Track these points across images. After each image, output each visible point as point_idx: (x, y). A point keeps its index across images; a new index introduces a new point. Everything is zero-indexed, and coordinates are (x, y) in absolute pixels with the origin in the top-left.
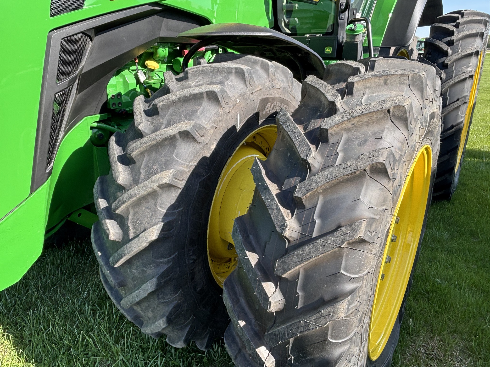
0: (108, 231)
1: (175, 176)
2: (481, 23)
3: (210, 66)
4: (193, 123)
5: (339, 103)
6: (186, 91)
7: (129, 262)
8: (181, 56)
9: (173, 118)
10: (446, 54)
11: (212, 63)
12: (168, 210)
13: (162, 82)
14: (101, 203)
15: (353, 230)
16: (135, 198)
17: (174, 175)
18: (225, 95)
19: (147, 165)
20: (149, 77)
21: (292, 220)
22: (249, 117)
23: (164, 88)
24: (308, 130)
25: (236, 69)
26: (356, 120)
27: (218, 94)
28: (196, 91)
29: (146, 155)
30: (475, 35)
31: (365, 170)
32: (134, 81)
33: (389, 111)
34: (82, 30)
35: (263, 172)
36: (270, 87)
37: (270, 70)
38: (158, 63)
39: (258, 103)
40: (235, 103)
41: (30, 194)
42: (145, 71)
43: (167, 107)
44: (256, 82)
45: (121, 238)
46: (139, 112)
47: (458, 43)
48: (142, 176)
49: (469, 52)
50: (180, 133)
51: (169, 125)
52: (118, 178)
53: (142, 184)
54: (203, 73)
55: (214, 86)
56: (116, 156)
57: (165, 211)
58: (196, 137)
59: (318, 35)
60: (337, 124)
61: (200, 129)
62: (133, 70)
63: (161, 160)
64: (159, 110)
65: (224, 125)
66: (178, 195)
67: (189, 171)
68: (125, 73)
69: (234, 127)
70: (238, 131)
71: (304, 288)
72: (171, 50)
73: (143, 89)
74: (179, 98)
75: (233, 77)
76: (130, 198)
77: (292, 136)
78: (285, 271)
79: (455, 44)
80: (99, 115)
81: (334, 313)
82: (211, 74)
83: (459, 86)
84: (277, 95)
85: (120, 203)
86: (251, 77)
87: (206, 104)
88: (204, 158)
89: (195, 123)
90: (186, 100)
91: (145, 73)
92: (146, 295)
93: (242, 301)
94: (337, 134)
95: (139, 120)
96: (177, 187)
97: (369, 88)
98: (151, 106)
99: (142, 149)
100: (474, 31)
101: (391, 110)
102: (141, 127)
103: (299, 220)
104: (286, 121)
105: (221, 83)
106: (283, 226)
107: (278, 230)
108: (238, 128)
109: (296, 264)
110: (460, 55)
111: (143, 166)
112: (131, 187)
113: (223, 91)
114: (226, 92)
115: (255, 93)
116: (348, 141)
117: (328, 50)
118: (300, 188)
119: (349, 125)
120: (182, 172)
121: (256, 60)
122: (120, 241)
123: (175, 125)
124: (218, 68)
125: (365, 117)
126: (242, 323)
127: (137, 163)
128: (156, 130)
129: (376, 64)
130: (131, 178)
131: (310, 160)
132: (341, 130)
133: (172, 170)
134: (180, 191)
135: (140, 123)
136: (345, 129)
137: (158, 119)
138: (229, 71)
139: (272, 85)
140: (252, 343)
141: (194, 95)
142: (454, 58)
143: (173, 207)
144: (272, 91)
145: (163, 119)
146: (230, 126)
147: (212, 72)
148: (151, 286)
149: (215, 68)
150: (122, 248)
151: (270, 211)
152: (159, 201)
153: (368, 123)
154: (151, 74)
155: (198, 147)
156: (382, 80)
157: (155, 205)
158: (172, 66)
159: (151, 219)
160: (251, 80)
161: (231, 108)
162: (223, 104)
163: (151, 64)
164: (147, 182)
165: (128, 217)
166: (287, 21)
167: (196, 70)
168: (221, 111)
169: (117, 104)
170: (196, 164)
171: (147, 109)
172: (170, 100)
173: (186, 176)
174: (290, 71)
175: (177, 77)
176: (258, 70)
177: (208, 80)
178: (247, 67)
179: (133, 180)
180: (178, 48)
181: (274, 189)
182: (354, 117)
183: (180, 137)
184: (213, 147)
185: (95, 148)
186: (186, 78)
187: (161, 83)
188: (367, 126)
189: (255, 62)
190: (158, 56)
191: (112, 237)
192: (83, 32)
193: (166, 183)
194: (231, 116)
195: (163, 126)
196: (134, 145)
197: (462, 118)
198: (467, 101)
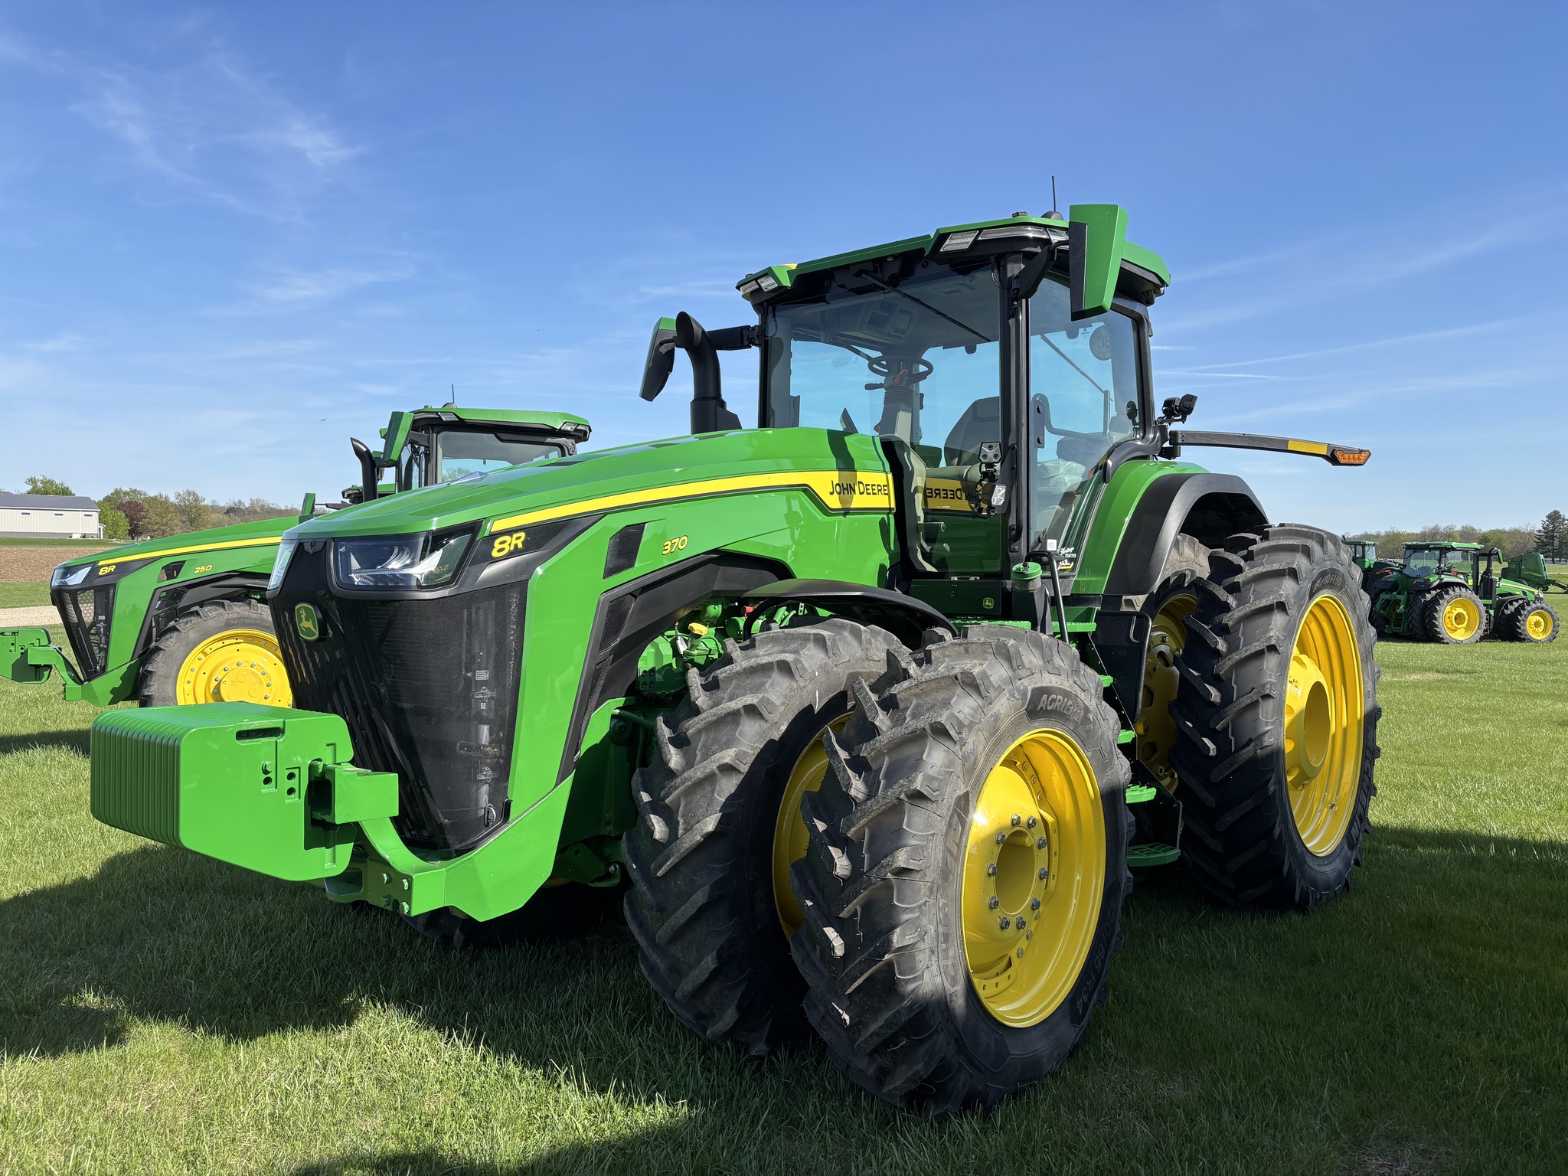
0: (652, 828)
1: (738, 757)
2: (1298, 551)
3: (783, 632)
4: (760, 696)
5: (912, 670)
6: (753, 660)
7: (674, 869)
8: (740, 615)
9: (736, 691)
10: (1226, 608)
11: (785, 627)
12: (726, 800)
13: (710, 654)
14: (643, 796)
15: (910, 781)
16: (690, 783)
17: (736, 755)
18: (800, 666)
19: (704, 746)
20: (692, 646)
21: (859, 782)
22: (831, 696)
23: (724, 657)
24: (882, 697)
25: (815, 634)
26: (924, 685)
27: (791, 665)
28: (765, 660)
29: (703, 734)
30: (1279, 574)
31: (924, 729)
32: (670, 652)
33: (956, 677)
34: (630, 591)
35: (834, 739)
36: (864, 658)
37: (863, 637)
38: (706, 625)
39: (845, 678)
40: (812, 676)
41: (557, 785)
42: (687, 638)
43: (729, 679)
44: (842, 651)
45: (667, 837)
46: (695, 685)
47: (1248, 587)
48: (698, 758)
49: (1264, 603)
50: (745, 707)
51: (731, 699)
52: (669, 761)
53: (699, 766)
54: (775, 640)
55: (786, 654)
56: (667, 737)
57: (724, 800)
58: (764, 714)
59: (972, 579)
60: (905, 689)
61: (769, 704)
62: (669, 637)
63: (722, 739)
64: (720, 683)
65: (797, 702)
66: (739, 782)
67: (753, 754)
68: (659, 640)
69: (810, 707)
70: (816, 712)
71: (869, 849)
72: (726, 607)
73: (681, 664)
74: (745, 669)
75: (811, 645)
76: (684, 783)
77: (863, 702)
78: (849, 828)
79: (1242, 590)
80: (624, 699)
81: (893, 861)
82: (784, 641)
83: (1252, 667)
84: (875, 670)
85: (671, 789)
86: (834, 644)
87: (776, 676)
88: (772, 741)
89: (763, 696)
90: (752, 671)
91: (686, 641)
92: (695, 910)
93: (810, 882)
94: (906, 699)
95: (696, 694)
96: (739, 772)
97: (948, 656)
98: (710, 679)
99: (699, 726)
100: (1276, 567)
101: (959, 677)
102: (699, 702)
103: (866, 782)
104: (860, 689)
105: (795, 652)
106: (849, 785)
107: (844, 789)
108: (817, 709)
109: (859, 819)
110: (1248, 608)
111: (699, 747)
112: (684, 772)
113: (797, 661)
114: (801, 662)
115: (841, 666)
116: (917, 706)
117: (987, 604)
118: (866, 748)
119: (918, 691)
120: (745, 753)
121: (843, 624)
122: (664, 842)
123: (740, 698)
124: (793, 634)
125: (933, 683)
126: (809, 903)
127: (693, 745)
128: (715, 705)
129: (969, 631)
130: (685, 763)
131: (877, 723)
132: (910, 695)
133: (734, 749)
134: (742, 777)
135: (698, 698)
136: (915, 695)
137: (719, 694)
138: (806, 638)
139: (867, 655)
140: (819, 922)
141: (762, 665)
142: (1237, 613)
143: (731, 798)
144: (866, 664)
145: (724, 693)
146: (807, 705)
147: (785, 639)
148: (702, 897)
149: (789, 634)
150: (670, 847)
151: (837, 774)
152: (718, 787)
153: (937, 690)
154: (695, 642)
155: (765, 726)
156: (962, 649)
157: (713, 792)
158: (724, 629)
159: (707, 810)
160: (835, 649)
161: (808, 683)
162: (797, 676)
163: (697, 627)
164: (705, 762)
165: (678, 809)
166: (928, 548)
167: (765, 636)
168: (794, 685)
169: (648, 683)
170: (762, 746)
171: (703, 683)
172: (734, 671)
173: (751, 759)
174: (896, 638)
175: (740, 645)
176: (846, 637)
177: (780, 648)
178: (828, 633)
179: (687, 764)
180: (737, 604)
181: (843, 755)
182: (922, 683)
183: (745, 713)
184: (784, 728)
185: (613, 746)
186: (752, 646)
187: (707, 655)
188: (937, 692)
189: (842, 627)
190: (707, 615)
191: (657, 835)
192: (630, 594)
193: (727, 764)
194: (808, 692)
195: (724, 701)
196: (690, 722)
197: (1267, 726)
198: (1267, 692)
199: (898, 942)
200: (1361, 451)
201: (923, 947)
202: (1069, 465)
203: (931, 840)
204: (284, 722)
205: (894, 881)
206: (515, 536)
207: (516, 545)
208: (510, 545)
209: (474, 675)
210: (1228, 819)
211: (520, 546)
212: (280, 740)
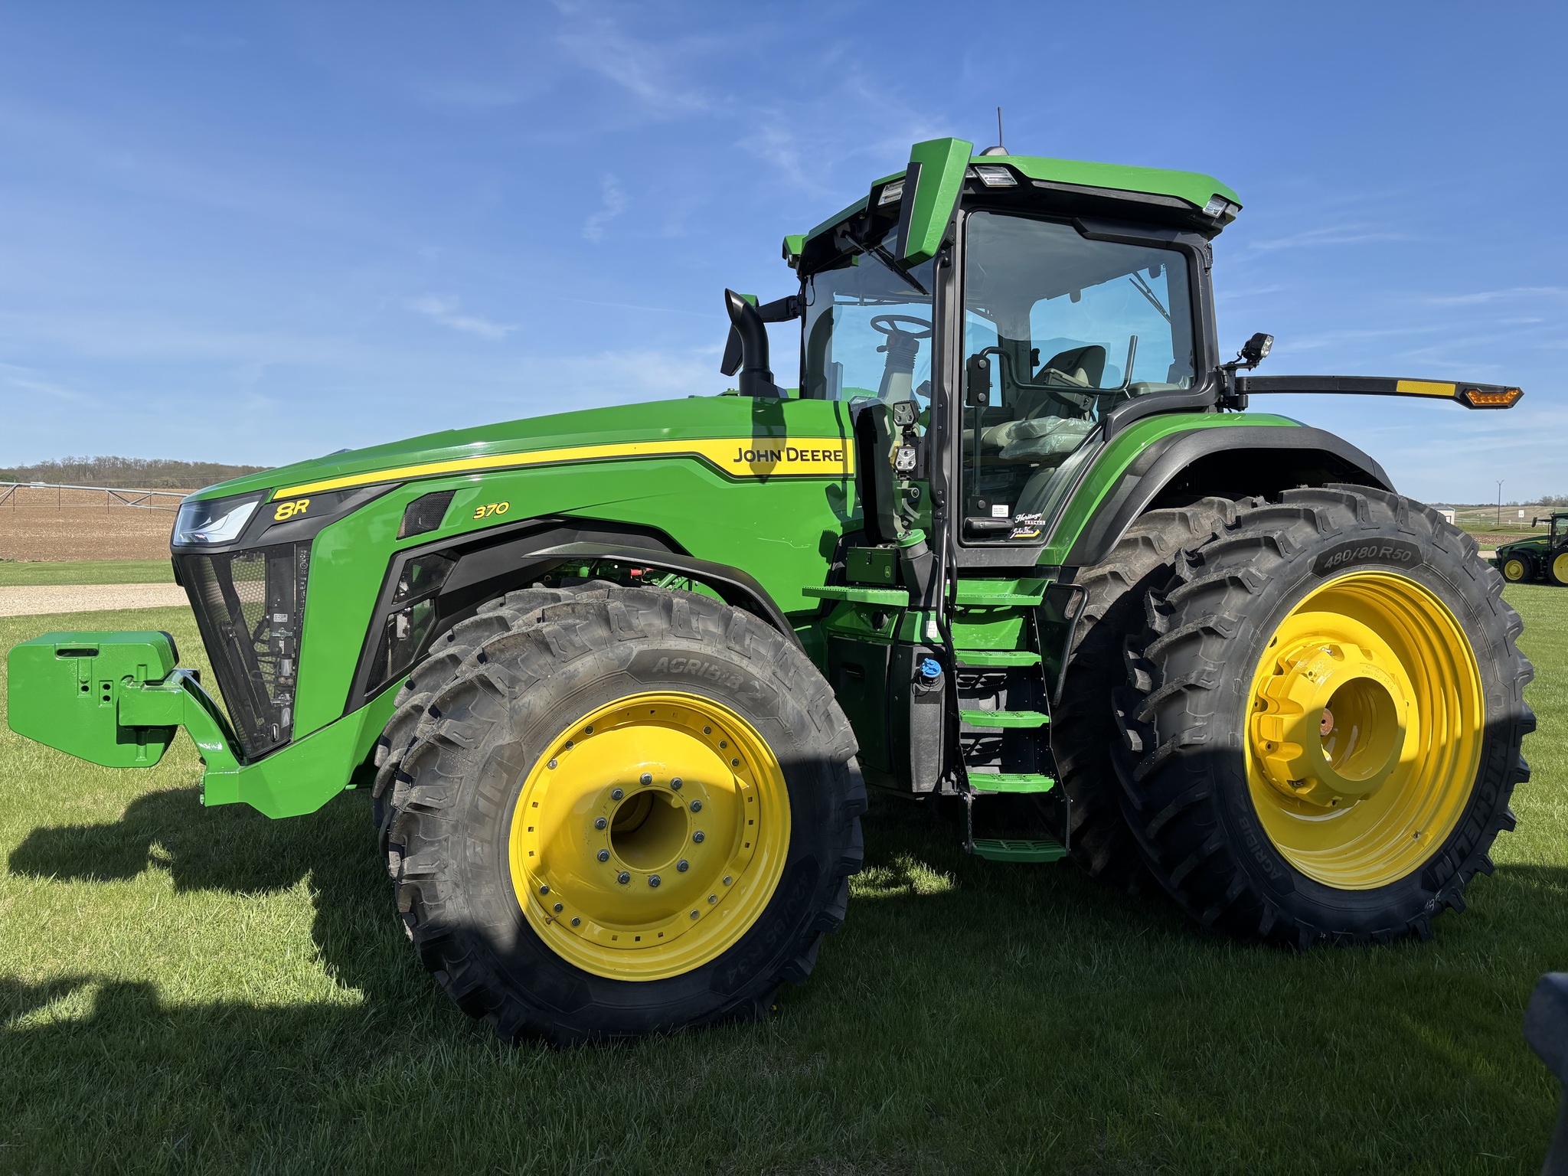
28: (487, 615)
31: (471, 681)
117: (887, 572)
183: (451, 662)
192: (434, 553)
197: (1196, 721)
198: (1192, 681)
199: (408, 869)
200: (1506, 390)
201: (443, 878)
202: (1064, 423)
203: (457, 782)
204: (99, 645)
205: (419, 816)
206: (299, 502)
207: (300, 510)
208: (293, 510)
209: (272, 617)
210: (1154, 825)
211: (304, 510)
212: (93, 658)
